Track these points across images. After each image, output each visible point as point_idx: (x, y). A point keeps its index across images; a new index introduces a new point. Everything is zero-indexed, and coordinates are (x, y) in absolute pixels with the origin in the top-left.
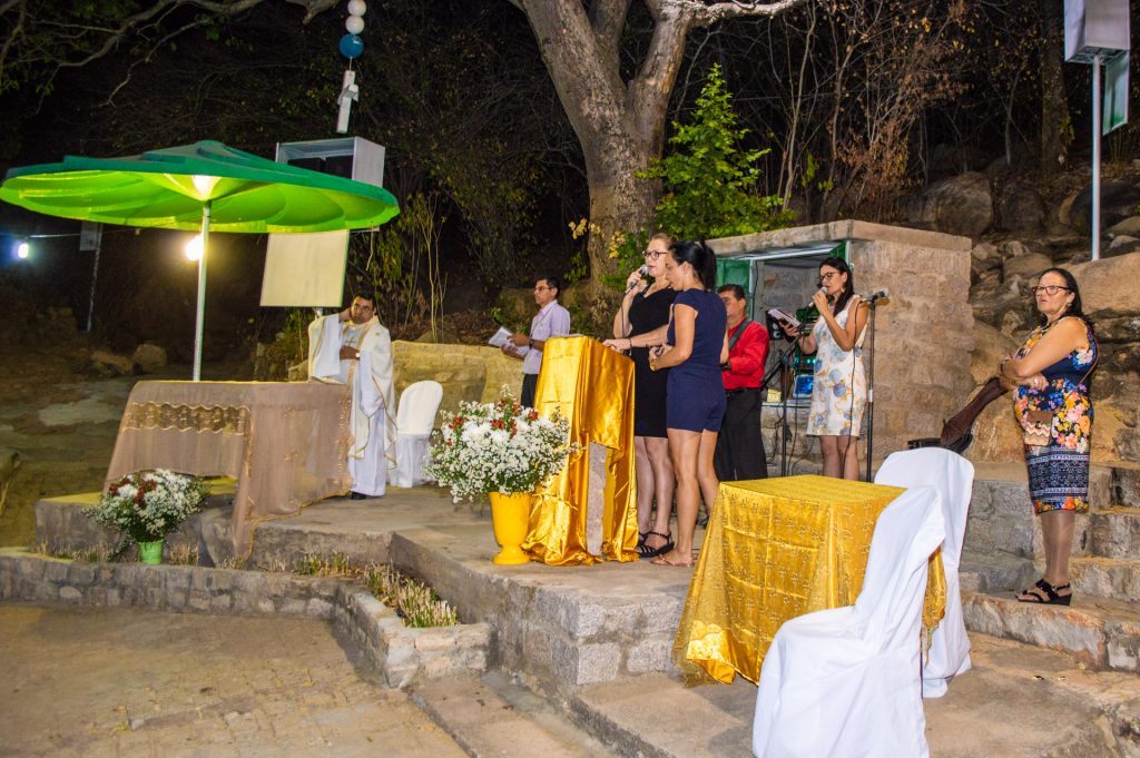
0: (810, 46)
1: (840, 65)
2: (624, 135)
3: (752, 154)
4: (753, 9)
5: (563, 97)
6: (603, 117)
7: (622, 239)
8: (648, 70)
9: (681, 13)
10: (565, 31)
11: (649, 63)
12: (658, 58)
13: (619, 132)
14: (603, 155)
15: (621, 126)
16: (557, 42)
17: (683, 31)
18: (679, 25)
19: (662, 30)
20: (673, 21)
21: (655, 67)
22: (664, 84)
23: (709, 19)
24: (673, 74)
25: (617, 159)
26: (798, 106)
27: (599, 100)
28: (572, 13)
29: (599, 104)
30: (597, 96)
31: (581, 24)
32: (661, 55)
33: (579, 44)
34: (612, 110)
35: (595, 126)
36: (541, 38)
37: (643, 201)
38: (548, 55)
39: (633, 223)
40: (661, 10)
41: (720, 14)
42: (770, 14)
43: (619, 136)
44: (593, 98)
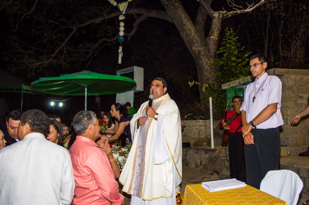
0: (269, 23)
1: (280, 28)
2: (205, 54)
3: (246, 54)
4: (244, 11)
5: (187, 46)
6: (199, 50)
7: (207, 85)
8: (210, 34)
9: (219, 15)
10: (185, 27)
11: (211, 32)
12: (213, 30)
13: (204, 54)
14: (200, 61)
15: (204, 52)
16: (183, 30)
17: (220, 20)
18: (218, 19)
19: (214, 21)
20: (217, 18)
21: (213, 32)
22: (216, 37)
23: (228, 15)
24: (219, 34)
25: (204, 62)
26: (267, 41)
27: (197, 45)
28: (187, 22)
29: (197, 46)
30: (196, 44)
31: (190, 24)
32: (214, 29)
33: (190, 30)
34: (201, 47)
35: (197, 53)
36: (179, 30)
37: (213, 73)
38: (182, 35)
39: (210, 80)
40: (213, 15)
41: (233, 14)
42: (249, 12)
43: (204, 55)
44: (195, 45)
